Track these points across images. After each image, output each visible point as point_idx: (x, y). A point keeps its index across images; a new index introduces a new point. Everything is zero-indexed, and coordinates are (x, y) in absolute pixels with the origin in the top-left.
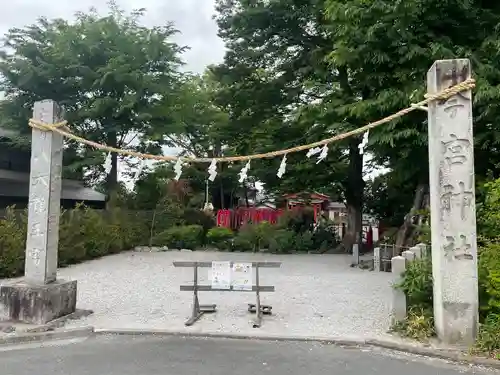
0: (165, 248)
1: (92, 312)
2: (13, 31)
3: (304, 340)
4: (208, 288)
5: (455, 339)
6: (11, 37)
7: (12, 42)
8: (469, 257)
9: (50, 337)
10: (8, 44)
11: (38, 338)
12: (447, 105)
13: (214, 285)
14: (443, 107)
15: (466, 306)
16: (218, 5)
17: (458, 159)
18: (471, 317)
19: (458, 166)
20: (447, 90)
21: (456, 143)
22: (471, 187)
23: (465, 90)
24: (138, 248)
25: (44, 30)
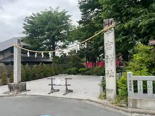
0: (67, 74)
1: (30, 90)
2: (27, 17)
3: (71, 98)
4: (55, 85)
5: (110, 100)
6: (26, 19)
7: (26, 20)
8: (113, 76)
9: (16, 96)
10: (25, 21)
11: (13, 96)
12: (107, 33)
13: (56, 84)
14: (106, 33)
15: (112, 90)
16: (79, 3)
17: (110, 48)
18: (114, 93)
19: (110, 50)
20: (107, 28)
21: (109, 44)
22: (113, 56)
23: (111, 28)
24: (59, 75)
25: (34, 16)
